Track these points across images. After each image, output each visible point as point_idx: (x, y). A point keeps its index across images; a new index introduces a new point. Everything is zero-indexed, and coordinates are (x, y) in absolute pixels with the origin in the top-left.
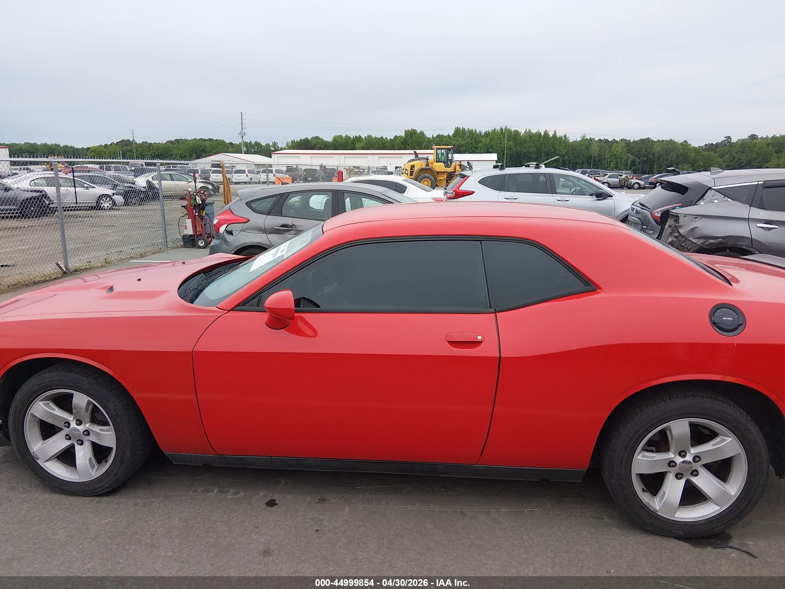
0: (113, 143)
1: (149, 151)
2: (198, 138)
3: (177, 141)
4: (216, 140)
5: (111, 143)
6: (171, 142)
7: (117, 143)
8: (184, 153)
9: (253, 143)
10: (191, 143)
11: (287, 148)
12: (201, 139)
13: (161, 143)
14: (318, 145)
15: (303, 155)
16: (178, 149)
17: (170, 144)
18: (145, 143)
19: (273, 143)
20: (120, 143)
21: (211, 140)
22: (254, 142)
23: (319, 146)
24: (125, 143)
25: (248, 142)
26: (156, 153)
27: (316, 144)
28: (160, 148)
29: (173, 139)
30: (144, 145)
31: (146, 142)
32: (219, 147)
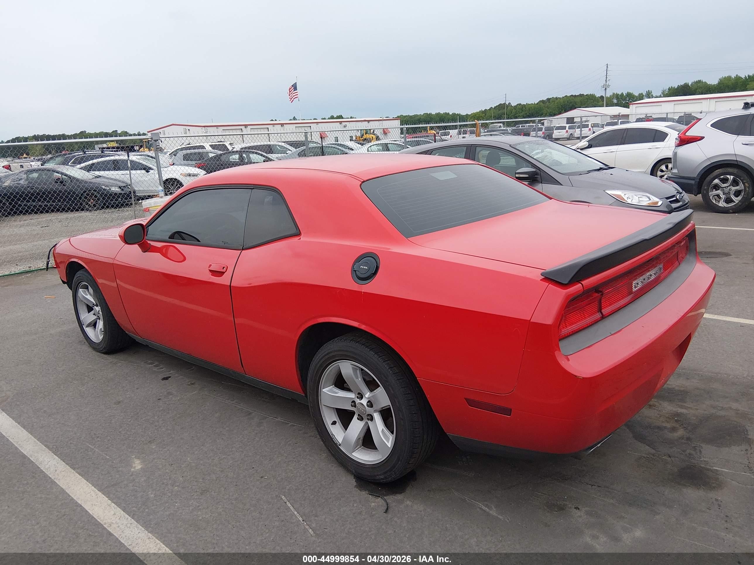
0: (492, 107)
1: (522, 113)
2: (569, 95)
3: (548, 100)
4: (587, 95)
5: (490, 108)
6: (543, 101)
7: (495, 107)
8: (553, 111)
9: (625, 95)
10: (562, 101)
11: (662, 96)
12: (572, 95)
13: (533, 103)
14: (699, 90)
15: (665, 103)
16: (548, 107)
17: (542, 104)
18: (518, 106)
19: (647, 92)
20: (497, 107)
21: (581, 95)
22: (626, 92)
23: (700, 92)
24: (501, 107)
25: (620, 94)
26: (528, 113)
27: (697, 89)
28: (532, 108)
29: (545, 99)
30: (518, 107)
31: (520, 104)
32: (589, 102)
